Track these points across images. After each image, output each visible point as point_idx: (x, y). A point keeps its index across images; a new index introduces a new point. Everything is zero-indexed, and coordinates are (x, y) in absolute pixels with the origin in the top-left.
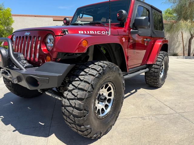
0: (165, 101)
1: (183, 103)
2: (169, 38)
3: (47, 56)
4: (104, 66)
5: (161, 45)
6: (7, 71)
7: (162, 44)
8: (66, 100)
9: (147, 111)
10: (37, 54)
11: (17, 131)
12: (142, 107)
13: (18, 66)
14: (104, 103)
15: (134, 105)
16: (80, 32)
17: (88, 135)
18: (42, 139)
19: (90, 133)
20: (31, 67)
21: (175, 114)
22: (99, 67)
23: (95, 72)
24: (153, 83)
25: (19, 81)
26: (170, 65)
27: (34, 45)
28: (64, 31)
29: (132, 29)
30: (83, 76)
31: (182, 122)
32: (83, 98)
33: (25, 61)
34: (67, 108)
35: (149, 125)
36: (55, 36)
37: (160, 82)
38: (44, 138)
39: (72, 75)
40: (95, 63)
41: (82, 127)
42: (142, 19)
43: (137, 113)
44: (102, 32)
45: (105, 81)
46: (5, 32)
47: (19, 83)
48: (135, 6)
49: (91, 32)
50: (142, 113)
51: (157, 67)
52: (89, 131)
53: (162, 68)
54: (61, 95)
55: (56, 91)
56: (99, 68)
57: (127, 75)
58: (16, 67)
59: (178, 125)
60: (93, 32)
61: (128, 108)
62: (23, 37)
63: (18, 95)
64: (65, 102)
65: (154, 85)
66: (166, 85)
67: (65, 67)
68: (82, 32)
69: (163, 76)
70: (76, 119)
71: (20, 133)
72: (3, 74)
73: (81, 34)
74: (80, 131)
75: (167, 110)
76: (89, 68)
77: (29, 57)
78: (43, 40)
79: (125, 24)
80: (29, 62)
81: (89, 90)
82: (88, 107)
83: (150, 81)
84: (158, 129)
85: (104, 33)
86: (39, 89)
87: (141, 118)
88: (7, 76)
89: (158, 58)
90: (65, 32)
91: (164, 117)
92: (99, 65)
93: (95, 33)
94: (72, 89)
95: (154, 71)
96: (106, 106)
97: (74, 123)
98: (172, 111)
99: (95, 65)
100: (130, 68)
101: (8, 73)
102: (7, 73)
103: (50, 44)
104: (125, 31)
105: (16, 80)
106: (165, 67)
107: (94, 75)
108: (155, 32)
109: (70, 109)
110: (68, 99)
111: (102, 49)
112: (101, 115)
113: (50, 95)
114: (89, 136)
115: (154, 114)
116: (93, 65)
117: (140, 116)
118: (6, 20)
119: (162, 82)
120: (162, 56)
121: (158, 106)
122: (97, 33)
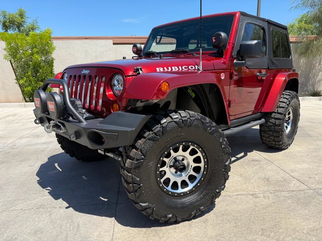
0: (292, 171)
2: (305, 66)
3: (113, 104)
5: (285, 80)
6: (60, 124)
7: (288, 80)
9: (261, 186)
10: (100, 101)
11: (71, 208)
13: (75, 118)
15: (241, 176)
20: (92, 118)
21: (308, 191)
24: (273, 143)
25: (77, 138)
26: (302, 112)
27: (95, 88)
29: (236, 58)
31: (318, 203)
33: (84, 111)
35: (264, 206)
36: (126, 76)
37: (286, 140)
38: (109, 218)
42: (252, 45)
43: (246, 188)
44: (190, 67)
47: (76, 141)
48: (240, 24)
49: (173, 68)
50: (254, 188)
51: (279, 117)
53: (289, 118)
57: (229, 129)
58: (73, 118)
59: (311, 207)
60: (176, 68)
62: (80, 76)
65: (275, 145)
66: (296, 145)
67: (139, 119)
68: (162, 69)
69: (290, 131)
71: (76, 211)
72: (54, 129)
73: (160, 72)
77: (88, 105)
78: (109, 81)
79: (224, 53)
80: (89, 110)
83: (268, 140)
84: (277, 213)
85: (192, 68)
87: (253, 195)
88: (59, 131)
89: (280, 102)
90: (139, 71)
91: (288, 195)
93: (179, 69)
95: (274, 122)
98: (303, 187)
100: (234, 118)
101: (62, 127)
102: (60, 127)
103: (118, 87)
104: (224, 63)
105: (73, 136)
106: (293, 116)
108: (275, 61)
111: (190, 91)
115: (273, 189)
117: (251, 193)
118: (44, 47)
119: (289, 141)
120: (286, 98)
121: (280, 178)
122: (182, 69)
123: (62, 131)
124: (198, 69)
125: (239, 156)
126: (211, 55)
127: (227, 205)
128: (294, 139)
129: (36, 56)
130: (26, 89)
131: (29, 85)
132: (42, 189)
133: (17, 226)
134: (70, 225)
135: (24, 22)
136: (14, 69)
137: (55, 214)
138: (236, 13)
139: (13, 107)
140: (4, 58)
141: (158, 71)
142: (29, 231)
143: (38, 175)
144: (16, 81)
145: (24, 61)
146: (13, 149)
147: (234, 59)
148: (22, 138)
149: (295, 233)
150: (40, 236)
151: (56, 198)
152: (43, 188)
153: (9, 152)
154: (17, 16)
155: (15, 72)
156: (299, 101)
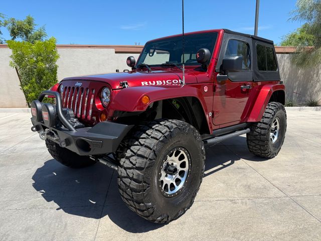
0: (274, 179)
1: (302, 182)
2: (302, 76)
3: (101, 114)
4: (172, 127)
5: (270, 92)
6: (53, 132)
8: (123, 170)
9: (241, 193)
10: (91, 111)
11: (61, 210)
12: (236, 186)
13: (66, 126)
14: (174, 176)
15: (224, 183)
16: (143, 83)
17: (149, 216)
18: (92, 221)
19: (152, 214)
20: (82, 127)
21: (284, 198)
22: (166, 127)
23: (159, 135)
24: (260, 151)
25: (67, 145)
27: (86, 99)
28: (124, 84)
29: (219, 73)
30: (144, 140)
31: (291, 210)
32: (143, 167)
33: (75, 120)
34: (124, 180)
35: (240, 211)
36: (112, 90)
37: (272, 149)
39: (130, 138)
40: (161, 123)
41: (142, 204)
42: (233, 60)
43: (227, 194)
44: (173, 81)
45: (175, 146)
46: (46, 71)
47: (67, 147)
48: (223, 41)
49: (157, 82)
50: (234, 195)
51: (264, 127)
52: (151, 210)
53: (276, 128)
54: (117, 164)
55: (113, 158)
56: (164, 130)
58: (65, 126)
59: (284, 213)
60: (160, 82)
61: (214, 187)
62: (73, 88)
63: (63, 163)
64: (121, 172)
65: (261, 154)
66: (283, 154)
67: (122, 128)
68: (146, 83)
69: (276, 141)
70: (134, 193)
72: (48, 136)
73: (145, 86)
74: (139, 210)
75: (274, 192)
76: (153, 129)
77: (80, 114)
78: (98, 94)
79: (208, 67)
80: (80, 120)
81: (150, 157)
82: (149, 179)
83: (254, 148)
85: (175, 81)
86: (90, 155)
87: (231, 201)
88: (53, 138)
89: (266, 112)
91: (265, 201)
92: (165, 126)
93: (163, 83)
94: (129, 155)
95: (260, 132)
96: (178, 181)
97: (132, 199)
98: (281, 194)
99: (161, 125)
100: (218, 128)
101: (55, 134)
102: (53, 134)
103: (106, 99)
105: (64, 143)
106: (280, 126)
107: (158, 138)
108: (260, 74)
109: (127, 181)
110: (126, 169)
111: (174, 102)
112: (169, 192)
113: (105, 163)
114: (150, 218)
115: (252, 196)
116: (157, 125)
117: (230, 199)
118: (49, 55)
119: (275, 150)
120: (272, 109)
121: (260, 186)
122: (166, 83)
123: (55, 139)
124: (182, 83)
125: (225, 164)
126: (196, 69)
127: (206, 210)
128: (280, 148)
129: (41, 64)
130: (29, 95)
131: (33, 91)
132: (36, 191)
133: (11, 224)
134: (59, 224)
135: (31, 29)
136: (19, 76)
137: (46, 214)
138: (220, 31)
139: (17, 112)
140: (10, 65)
141: (143, 85)
142: (21, 228)
143: (34, 178)
144: (21, 87)
145: (29, 69)
146: (13, 152)
147: (217, 73)
148: (22, 142)
149: (263, 237)
150: (30, 233)
151: (48, 200)
152: (38, 190)
153: (9, 156)
154: (25, 23)
155: (20, 79)
156: (285, 112)
